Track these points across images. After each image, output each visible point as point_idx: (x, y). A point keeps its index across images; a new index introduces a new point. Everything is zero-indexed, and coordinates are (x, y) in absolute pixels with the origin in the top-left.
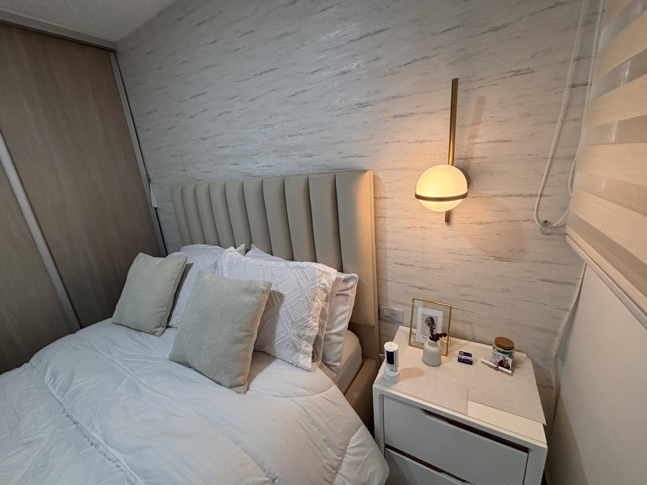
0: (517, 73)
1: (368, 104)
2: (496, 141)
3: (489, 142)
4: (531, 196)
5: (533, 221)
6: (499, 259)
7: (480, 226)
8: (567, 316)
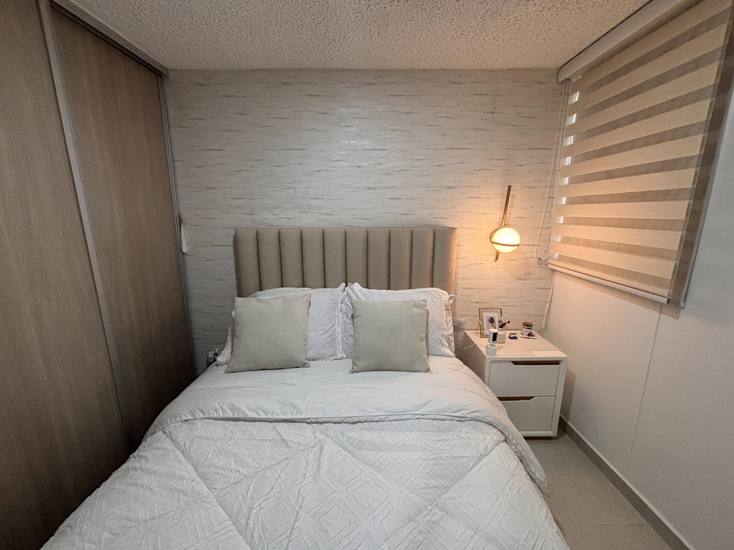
0: (529, 187)
1: (453, 188)
2: (520, 217)
3: (517, 217)
4: (534, 245)
5: (535, 258)
6: (519, 279)
7: (511, 261)
8: (548, 305)
